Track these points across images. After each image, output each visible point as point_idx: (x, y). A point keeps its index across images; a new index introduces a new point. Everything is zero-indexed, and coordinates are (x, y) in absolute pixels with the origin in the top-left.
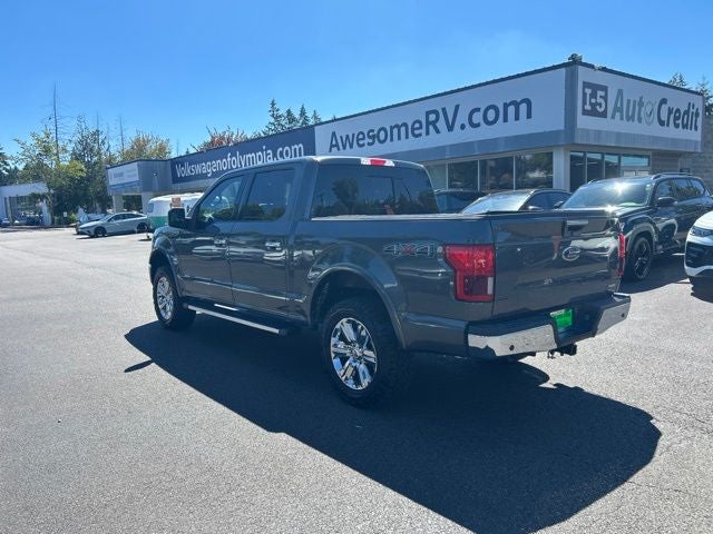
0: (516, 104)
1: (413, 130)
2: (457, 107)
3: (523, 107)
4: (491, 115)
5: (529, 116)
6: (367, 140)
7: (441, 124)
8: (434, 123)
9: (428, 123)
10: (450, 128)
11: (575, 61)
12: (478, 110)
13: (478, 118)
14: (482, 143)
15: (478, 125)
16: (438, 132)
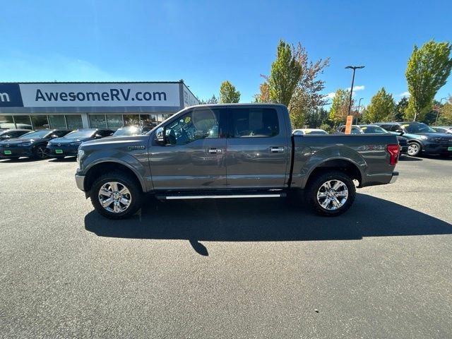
0: (159, 94)
1: (104, 96)
2: (129, 90)
3: (162, 96)
4: (147, 96)
5: (165, 99)
6: (69, 98)
7: (120, 96)
8: (116, 96)
9: (112, 95)
10: (126, 99)
11: (181, 82)
12: (141, 93)
13: (140, 96)
14: (144, 108)
15: (141, 100)
16: (119, 100)
